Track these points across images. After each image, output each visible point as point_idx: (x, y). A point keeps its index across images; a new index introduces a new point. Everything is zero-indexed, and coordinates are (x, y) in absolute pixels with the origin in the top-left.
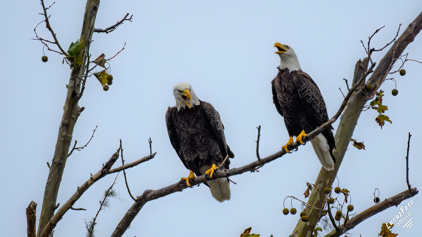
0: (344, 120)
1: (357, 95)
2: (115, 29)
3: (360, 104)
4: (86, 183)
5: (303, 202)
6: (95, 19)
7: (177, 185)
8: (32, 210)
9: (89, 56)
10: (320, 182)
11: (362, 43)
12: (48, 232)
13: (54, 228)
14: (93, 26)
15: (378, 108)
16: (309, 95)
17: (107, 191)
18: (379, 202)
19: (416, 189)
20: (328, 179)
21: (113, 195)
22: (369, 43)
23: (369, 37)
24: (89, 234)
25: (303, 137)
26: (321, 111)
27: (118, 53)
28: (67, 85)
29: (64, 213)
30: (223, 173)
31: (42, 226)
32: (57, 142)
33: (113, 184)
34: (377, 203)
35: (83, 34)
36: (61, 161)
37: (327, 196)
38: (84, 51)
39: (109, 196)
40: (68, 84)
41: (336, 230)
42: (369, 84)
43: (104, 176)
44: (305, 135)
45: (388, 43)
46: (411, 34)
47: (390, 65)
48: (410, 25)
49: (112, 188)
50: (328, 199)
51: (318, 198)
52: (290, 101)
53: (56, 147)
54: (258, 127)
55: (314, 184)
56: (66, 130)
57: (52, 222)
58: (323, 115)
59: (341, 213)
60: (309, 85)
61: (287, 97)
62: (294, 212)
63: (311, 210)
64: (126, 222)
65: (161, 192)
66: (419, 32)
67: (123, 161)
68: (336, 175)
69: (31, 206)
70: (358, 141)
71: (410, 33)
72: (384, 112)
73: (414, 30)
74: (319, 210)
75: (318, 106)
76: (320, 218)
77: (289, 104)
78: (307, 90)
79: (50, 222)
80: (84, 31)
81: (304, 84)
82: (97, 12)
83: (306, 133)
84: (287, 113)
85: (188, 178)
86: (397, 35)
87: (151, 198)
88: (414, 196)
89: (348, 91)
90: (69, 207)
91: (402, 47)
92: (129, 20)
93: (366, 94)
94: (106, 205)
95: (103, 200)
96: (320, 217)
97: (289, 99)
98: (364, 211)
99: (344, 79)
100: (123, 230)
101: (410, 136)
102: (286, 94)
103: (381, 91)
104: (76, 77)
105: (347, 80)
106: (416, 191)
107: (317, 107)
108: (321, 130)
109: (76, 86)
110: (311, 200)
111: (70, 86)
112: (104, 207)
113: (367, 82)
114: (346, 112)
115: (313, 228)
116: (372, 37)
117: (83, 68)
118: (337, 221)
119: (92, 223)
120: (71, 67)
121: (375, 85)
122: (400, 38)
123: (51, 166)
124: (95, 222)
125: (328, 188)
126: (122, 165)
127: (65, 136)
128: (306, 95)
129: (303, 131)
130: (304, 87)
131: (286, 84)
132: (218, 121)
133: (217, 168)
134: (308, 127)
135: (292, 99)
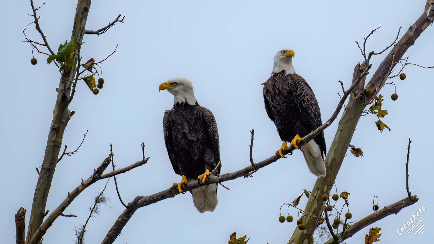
0: (342, 126)
1: (356, 100)
2: (107, 30)
3: (359, 109)
4: (77, 189)
5: (300, 210)
6: (86, 20)
7: (169, 191)
8: (21, 216)
9: (80, 58)
10: (318, 189)
11: (358, 44)
12: (37, 240)
13: (43, 235)
14: (84, 28)
15: (377, 112)
16: (305, 99)
17: (97, 197)
18: (378, 209)
19: (417, 197)
20: (325, 185)
21: (103, 201)
22: (364, 44)
23: (365, 38)
24: (79, 241)
25: (297, 141)
26: (315, 115)
27: (110, 55)
28: (57, 89)
29: (54, 220)
30: (216, 178)
31: (30, 234)
32: (47, 147)
33: (104, 190)
34: (376, 211)
35: (73, 36)
36: (51, 167)
37: (325, 204)
38: (75, 54)
39: (99, 202)
40: (58, 87)
41: (333, 239)
42: (368, 89)
43: (95, 182)
44: (300, 139)
45: (388, 47)
47: (390, 69)
48: (411, 28)
49: (103, 194)
50: (326, 206)
51: (315, 206)
52: (284, 105)
53: (45, 153)
54: (252, 131)
55: (311, 191)
56: (56, 134)
57: (41, 229)
58: (318, 119)
59: (340, 220)
60: (304, 88)
61: (281, 100)
62: (290, 219)
63: (308, 218)
64: (117, 229)
66: (419, 35)
67: (114, 167)
68: (334, 181)
69: (20, 213)
70: (356, 147)
71: (411, 36)
72: (383, 117)
73: (414, 33)
74: (316, 217)
75: (313, 110)
76: (317, 227)
78: (303, 95)
79: (39, 229)
80: (75, 33)
81: (300, 88)
82: (88, 13)
83: (300, 137)
84: (278, 119)
85: (180, 183)
86: (397, 38)
87: (142, 205)
88: (414, 203)
89: (344, 94)
90: (59, 213)
91: (402, 50)
92: (121, 21)
93: (365, 98)
94: (96, 212)
95: (93, 207)
96: (317, 225)
97: (283, 103)
98: (363, 219)
99: (339, 81)
100: (113, 237)
101: (410, 142)
102: (280, 97)
103: (380, 95)
104: (66, 80)
105: (342, 82)
106: (416, 199)
107: (312, 111)
108: (316, 134)
109: (66, 89)
110: (309, 208)
111: (61, 90)
112: (93, 214)
113: (366, 86)
114: (344, 117)
115: (309, 237)
116: (368, 38)
117: (74, 71)
118: (335, 229)
119: (82, 231)
120: (61, 69)
121: (374, 89)
122: (400, 41)
123: (40, 171)
124: (85, 229)
125: (325, 195)
126: (112, 171)
127: (54, 141)
128: (302, 99)
129: (297, 135)
130: (299, 91)
131: (281, 86)
132: (217, 129)
133: (210, 173)
134: (303, 131)
135: (287, 102)
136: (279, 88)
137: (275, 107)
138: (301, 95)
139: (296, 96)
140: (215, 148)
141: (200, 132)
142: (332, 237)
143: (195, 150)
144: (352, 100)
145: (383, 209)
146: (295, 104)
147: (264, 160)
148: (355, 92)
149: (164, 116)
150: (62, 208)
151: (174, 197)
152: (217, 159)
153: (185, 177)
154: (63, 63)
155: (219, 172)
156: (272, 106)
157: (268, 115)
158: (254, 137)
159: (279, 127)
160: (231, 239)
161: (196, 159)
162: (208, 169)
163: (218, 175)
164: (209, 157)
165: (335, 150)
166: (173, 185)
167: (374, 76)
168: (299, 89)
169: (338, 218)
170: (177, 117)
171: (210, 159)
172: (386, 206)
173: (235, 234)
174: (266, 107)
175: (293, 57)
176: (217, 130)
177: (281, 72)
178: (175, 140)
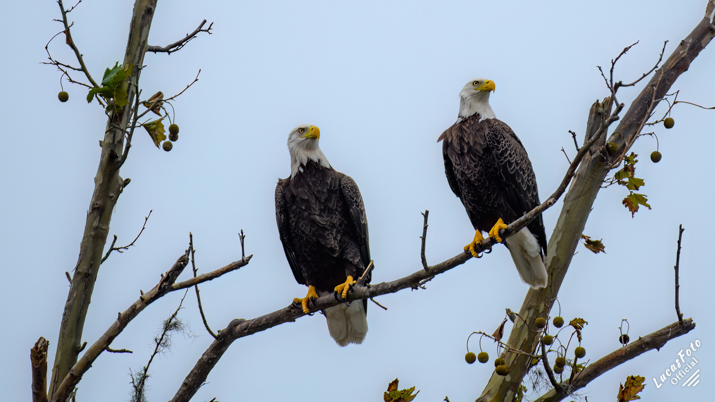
0: (569, 204)
1: (593, 161)
2: (183, 46)
3: (597, 176)
4: (132, 306)
5: (500, 342)
6: (149, 29)
7: (286, 311)
8: (41, 352)
9: (139, 92)
10: (529, 309)
11: (601, 71)
12: (67, 390)
13: (77, 382)
14: (145, 41)
15: (627, 183)
16: (511, 160)
17: (167, 321)
18: (628, 342)
19: (692, 321)
20: (542, 302)
21: (178, 327)
22: (612, 71)
23: (612, 60)
24: (136, 393)
25: (500, 230)
26: (529, 187)
27: (188, 87)
28: (100, 142)
29: (95, 358)
30: (364, 291)
31: (56, 380)
32: (84, 239)
33: (178, 309)
34: (625, 345)
35: (128, 55)
36: (91, 271)
37: (541, 332)
38: (130, 84)
39: (170, 330)
40: (102, 140)
41: (555, 390)
42: (612, 143)
43: (163, 295)
44: (505, 226)
45: (646, 74)
46: (683, 58)
47: (649, 111)
48: (683, 43)
49: (177, 316)
50: (542, 336)
51: (525, 336)
52: (477, 169)
53: (81, 247)
54: (424, 213)
55: (518, 313)
56: (99, 217)
57: (74, 373)
58: (532, 194)
59: (565, 359)
60: (511, 143)
61: (472, 162)
62: (484, 358)
63: (514, 356)
64: (199, 373)
65: (260, 323)
66: (697, 55)
67: (195, 271)
68: (556, 296)
69: (39, 346)
70: (593, 239)
71: (682, 56)
72: (637, 189)
73: (688, 51)
74: (526, 355)
75: (525, 178)
76: (529, 370)
77: (475, 175)
78: (508, 153)
79: (70, 372)
80: (130, 49)
81: (504, 142)
82: (152, 18)
83: (505, 223)
84: (468, 193)
85: (305, 298)
86: (660, 60)
87: (242, 334)
88: (688, 332)
89: (577, 152)
90: (104, 347)
91: (668, 80)
92: (207, 31)
93: (607, 158)
94: (165, 345)
95: (161, 337)
96: (528, 367)
97: (476, 166)
98: (603, 358)
99: (570, 132)
100: (193, 387)
101: (681, 231)
102: (471, 157)
103: (633, 154)
104: (116, 128)
105: (575, 133)
106: (691, 324)
107: (523, 180)
108: (530, 219)
109: (116, 143)
110: (514, 340)
111: (107, 144)
112: (161, 349)
113: (610, 138)
114: (573, 189)
115: (515, 387)
116: (617, 61)
117: (128, 113)
118: (558, 375)
119: (142, 376)
120: (108, 109)
121: (622, 143)
122: (665, 64)
123: (72, 277)
124: (147, 373)
125: (542, 318)
126: (192, 277)
127: (96, 228)
128: (507, 160)
129: (500, 220)
130: (502, 146)
131: (472, 140)
132: (363, 208)
133: (355, 282)
134: (509, 212)
135: (481, 165)
136: (468, 142)
137: (463, 174)
138: (506, 154)
139: (497, 155)
140: (361, 239)
141: (337, 213)
142: (553, 387)
144: (585, 161)
145: (637, 341)
146: (496, 169)
147: (446, 260)
148: (591, 148)
149: (277, 190)
150: (107, 339)
151: (294, 321)
152: (366, 259)
153: (313, 288)
154: (112, 99)
155: (369, 280)
156: (458, 172)
157: (451, 186)
158: (428, 223)
159: (470, 207)
160: (388, 390)
162: (352, 275)
164: (352, 254)
165: (558, 243)
166: (294, 302)
167: (623, 122)
168: (502, 144)
169: (562, 356)
170: (300, 189)
171: (353, 257)
172: (642, 337)
173: (396, 382)
174: (447, 173)
175: (492, 92)
176: (364, 210)
177: (472, 116)
178: (295, 228)
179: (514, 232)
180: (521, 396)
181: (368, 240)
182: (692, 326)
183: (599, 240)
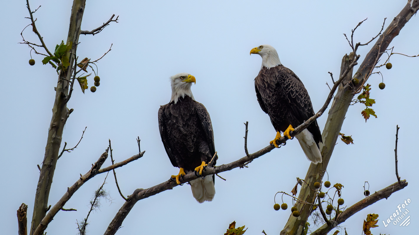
0: (332, 115)
1: (345, 89)
2: (101, 30)
3: (347, 98)
4: (76, 183)
5: (294, 198)
6: (81, 21)
7: (167, 183)
8: (23, 212)
9: (77, 58)
10: (310, 177)
11: (346, 36)
12: (39, 234)
13: (45, 229)
14: (79, 28)
15: (365, 102)
16: (293, 90)
17: (97, 191)
18: (369, 195)
19: (406, 181)
20: (318, 173)
21: (103, 195)
22: (352, 36)
23: (352, 30)
24: (81, 234)
26: (305, 105)
27: (105, 54)
29: (55, 214)
30: (212, 170)
31: (34, 228)
32: (47, 145)
33: (104, 184)
34: (367, 196)
35: (69, 36)
36: (52, 163)
37: (318, 191)
38: (71, 54)
39: (99, 196)
40: (56, 87)
42: (355, 78)
43: (93, 176)
44: (293, 129)
45: (374, 38)
46: (396, 27)
47: (377, 59)
48: (395, 19)
49: (103, 188)
50: (318, 193)
51: (308, 193)
52: (274, 97)
53: (46, 150)
54: (246, 123)
55: (304, 179)
56: (56, 132)
57: (43, 223)
58: (308, 109)
59: (332, 207)
60: (292, 80)
62: (285, 207)
63: (302, 205)
64: (118, 221)
65: (152, 191)
66: (404, 26)
67: (113, 161)
68: (326, 169)
69: (22, 208)
70: (346, 136)
71: (395, 27)
72: (371, 105)
73: (398, 23)
74: (309, 204)
75: (303, 100)
76: (311, 213)
77: (273, 101)
78: (291, 86)
79: (41, 223)
80: (71, 33)
82: (83, 14)
84: (271, 111)
85: (178, 175)
86: (382, 29)
87: (142, 197)
88: (403, 188)
89: (334, 84)
90: (60, 208)
91: (387, 41)
92: (115, 21)
93: (353, 88)
94: (96, 205)
95: (94, 201)
96: (311, 211)
98: (355, 205)
99: (329, 73)
100: (114, 230)
101: (398, 129)
102: (270, 90)
103: (368, 85)
104: (64, 79)
105: (332, 73)
106: (405, 183)
107: (301, 101)
108: (308, 124)
109: (64, 88)
110: (302, 196)
111: (59, 89)
112: (94, 208)
113: (354, 76)
114: (334, 106)
115: (304, 224)
116: (355, 30)
117: (71, 70)
118: (328, 215)
119: (84, 224)
120: (58, 69)
121: (362, 79)
122: (385, 32)
123: (41, 168)
124: (87, 222)
125: (318, 182)
126: (111, 165)
127: (54, 139)
128: (290, 90)
129: (290, 125)
131: (269, 80)
132: (209, 122)
133: (206, 165)
134: (295, 121)
135: (276, 94)
136: (267, 81)
138: (289, 87)
139: (284, 87)
140: (209, 139)
141: (194, 125)
142: (326, 223)
143: (190, 143)
144: (340, 90)
145: (374, 194)
147: (259, 150)
148: (343, 82)
150: (62, 203)
151: (172, 189)
152: (213, 151)
153: (182, 169)
154: (61, 62)
158: (248, 129)
159: (273, 119)
160: (229, 228)
161: (192, 151)
162: (205, 161)
163: (214, 166)
164: (204, 149)
165: (326, 138)
166: (171, 177)
167: (361, 66)
168: (287, 81)
169: (330, 204)
171: (205, 151)
172: (377, 191)
173: (234, 223)
174: (258, 101)
178: (170, 135)
179: (298, 132)
180: (307, 228)
181: (213, 140)
182: (406, 184)
183: (350, 136)
